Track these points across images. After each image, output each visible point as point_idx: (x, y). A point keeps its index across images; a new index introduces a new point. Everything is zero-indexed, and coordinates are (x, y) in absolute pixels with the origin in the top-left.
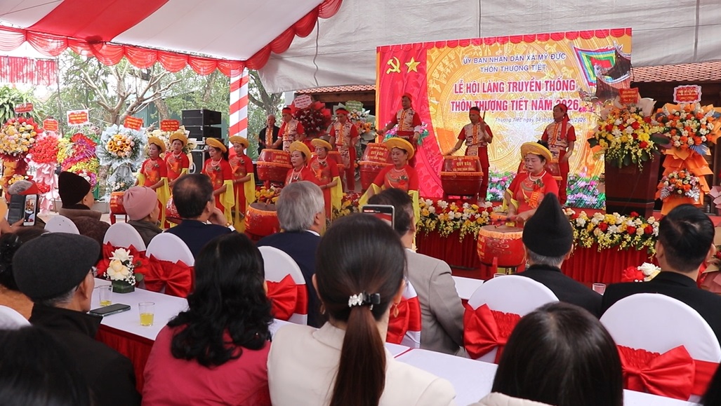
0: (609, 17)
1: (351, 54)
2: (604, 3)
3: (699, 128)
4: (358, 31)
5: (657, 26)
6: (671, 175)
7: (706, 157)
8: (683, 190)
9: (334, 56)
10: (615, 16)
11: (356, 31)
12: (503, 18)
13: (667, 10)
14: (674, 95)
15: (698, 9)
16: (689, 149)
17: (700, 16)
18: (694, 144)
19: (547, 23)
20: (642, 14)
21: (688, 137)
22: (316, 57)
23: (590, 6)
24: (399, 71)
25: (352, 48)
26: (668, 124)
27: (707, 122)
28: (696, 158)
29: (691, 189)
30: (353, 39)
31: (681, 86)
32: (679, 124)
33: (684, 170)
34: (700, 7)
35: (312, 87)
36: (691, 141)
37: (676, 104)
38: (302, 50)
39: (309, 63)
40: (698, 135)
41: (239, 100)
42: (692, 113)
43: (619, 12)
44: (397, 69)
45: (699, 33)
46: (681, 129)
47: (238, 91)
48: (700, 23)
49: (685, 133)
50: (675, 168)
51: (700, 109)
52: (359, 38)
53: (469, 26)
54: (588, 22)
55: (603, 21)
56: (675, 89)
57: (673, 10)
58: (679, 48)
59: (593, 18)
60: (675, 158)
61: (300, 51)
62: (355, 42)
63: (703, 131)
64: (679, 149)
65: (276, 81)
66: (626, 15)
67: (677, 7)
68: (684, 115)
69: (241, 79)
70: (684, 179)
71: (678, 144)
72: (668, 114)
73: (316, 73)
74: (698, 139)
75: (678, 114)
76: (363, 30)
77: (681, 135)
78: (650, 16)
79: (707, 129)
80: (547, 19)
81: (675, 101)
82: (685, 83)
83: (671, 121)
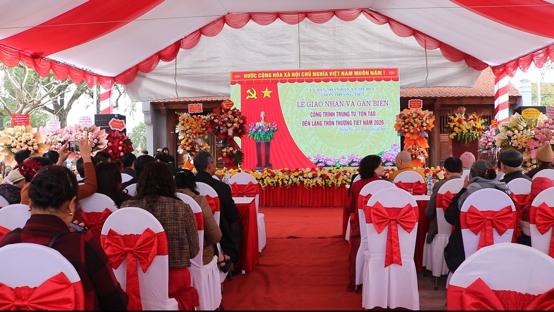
0: (379, 60)
1: (205, 75)
2: (376, 52)
3: (422, 123)
4: (210, 59)
5: (406, 66)
6: (408, 148)
7: (426, 138)
8: (415, 155)
9: (190, 76)
10: (383, 60)
11: (208, 59)
12: (315, 57)
13: (411, 58)
14: (409, 104)
15: (426, 59)
16: (418, 133)
17: (428, 63)
18: (421, 131)
19: (343, 62)
20: (398, 59)
21: (417, 127)
22: (175, 76)
23: (368, 53)
24: (256, 98)
25: (206, 71)
26: (406, 121)
27: (426, 119)
28: (421, 138)
29: (420, 155)
30: (206, 64)
31: (411, 100)
32: (412, 121)
33: (415, 145)
34: (428, 58)
35: (173, 97)
36: (419, 130)
37: (409, 109)
38: (163, 71)
39: (171, 81)
40: (422, 126)
41: (109, 107)
42: (418, 114)
43: (385, 58)
44: (254, 96)
45: (429, 72)
46: (414, 124)
47: (108, 100)
48: (428, 67)
49: (415, 125)
50: (410, 144)
51: (422, 113)
52: (211, 64)
53: (292, 61)
54: (368, 62)
55: (376, 62)
56: (409, 101)
57: (414, 58)
58: (418, 79)
59: (370, 60)
60: (411, 138)
61: (161, 71)
62: (208, 67)
63: (424, 124)
64: (412, 134)
65: (140, 93)
66: (389, 60)
67: (416, 57)
68: (414, 115)
69: (110, 91)
70: (415, 150)
71: (412, 131)
72: (406, 115)
73: (176, 87)
74: (422, 128)
75: (411, 115)
76: (214, 59)
77: (413, 126)
78: (402, 61)
79: (426, 123)
80: (343, 59)
81: (409, 108)
82: (413, 98)
83: (408, 119)
